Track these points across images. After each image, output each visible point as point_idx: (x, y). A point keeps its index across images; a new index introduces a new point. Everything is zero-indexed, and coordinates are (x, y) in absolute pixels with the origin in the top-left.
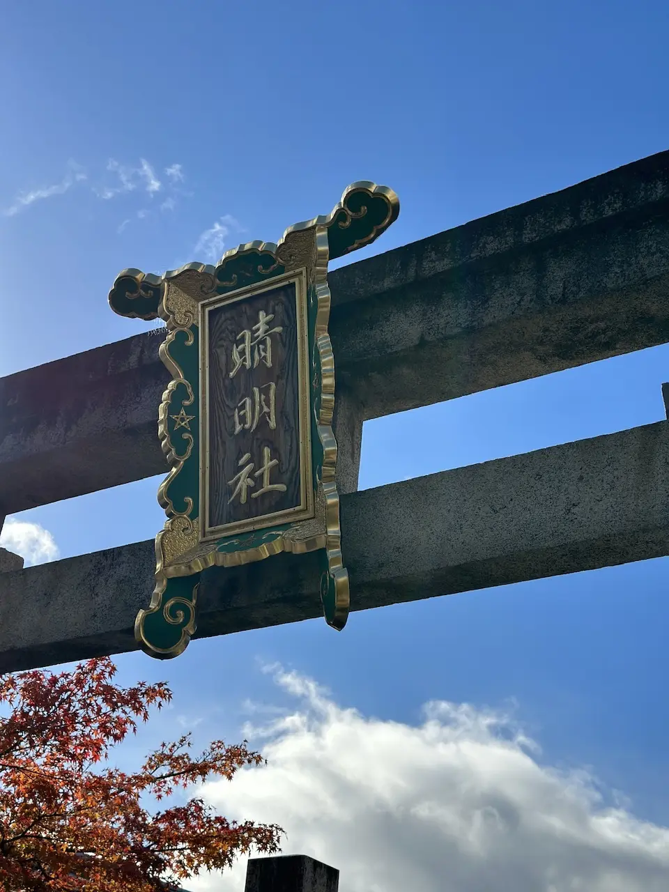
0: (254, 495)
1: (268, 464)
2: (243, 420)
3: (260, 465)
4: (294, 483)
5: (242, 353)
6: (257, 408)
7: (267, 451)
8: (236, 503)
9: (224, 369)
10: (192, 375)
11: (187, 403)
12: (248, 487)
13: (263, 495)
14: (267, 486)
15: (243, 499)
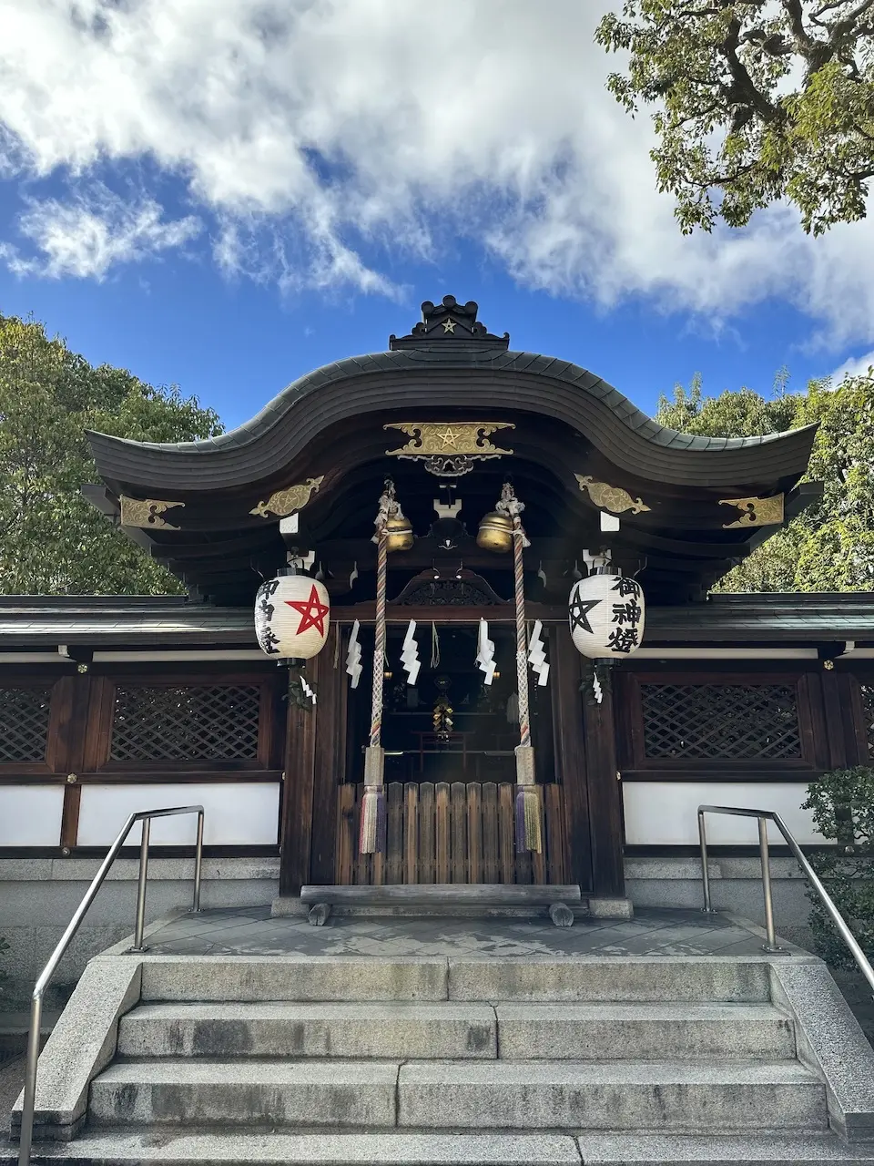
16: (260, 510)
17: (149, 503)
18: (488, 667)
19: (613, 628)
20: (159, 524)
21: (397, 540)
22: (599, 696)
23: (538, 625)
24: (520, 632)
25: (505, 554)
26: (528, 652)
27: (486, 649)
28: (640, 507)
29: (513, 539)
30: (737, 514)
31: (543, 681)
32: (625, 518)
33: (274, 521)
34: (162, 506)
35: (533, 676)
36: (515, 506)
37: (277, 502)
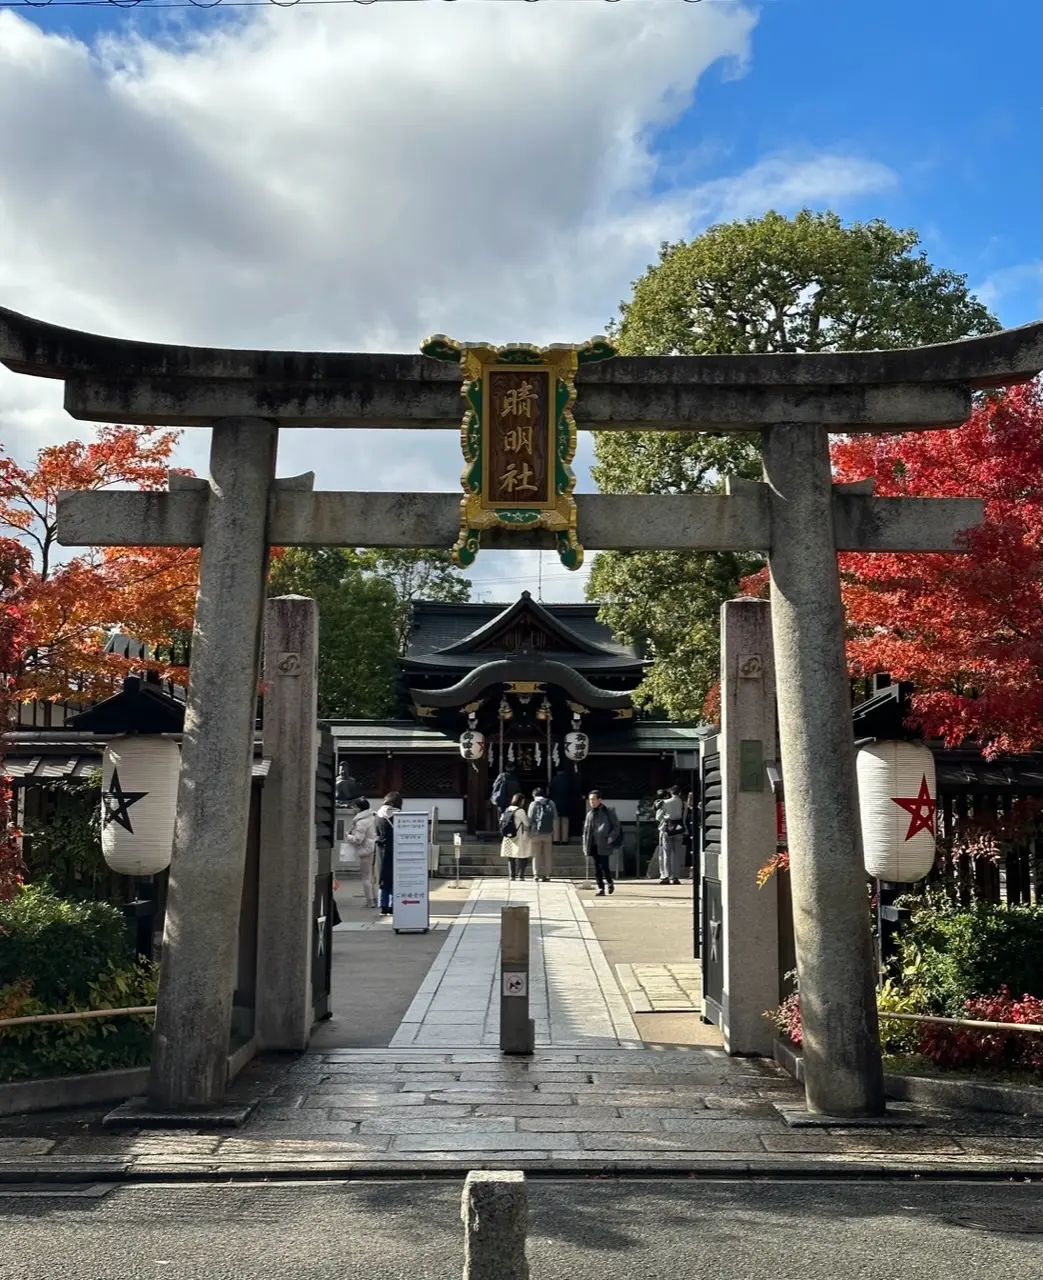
0: (517, 489)
1: (527, 473)
2: (510, 444)
3: (521, 472)
4: (544, 486)
5: (511, 404)
6: (520, 441)
7: (525, 465)
8: (505, 491)
9: (498, 408)
10: (479, 411)
11: (476, 426)
12: (514, 484)
13: (523, 490)
14: (526, 486)
15: (510, 490)
16: (462, 711)
17: (427, 709)
18: (539, 759)
19: (575, 751)
20: (430, 715)
21: (508, 716)
22: (576, 771)
23: (557, 744)
24: (549, 746)
25: (544, 722)
26: (552, 755)
27: (538, 753)
28: (587, 711)
29: (547, 716)
30: (617, 714)
31: (557, 765)
32: (582, 715)
33: (467, 714)
34: (431, 710)
35: (553, 763)
36: (548, 705)
37: (467, 708)
